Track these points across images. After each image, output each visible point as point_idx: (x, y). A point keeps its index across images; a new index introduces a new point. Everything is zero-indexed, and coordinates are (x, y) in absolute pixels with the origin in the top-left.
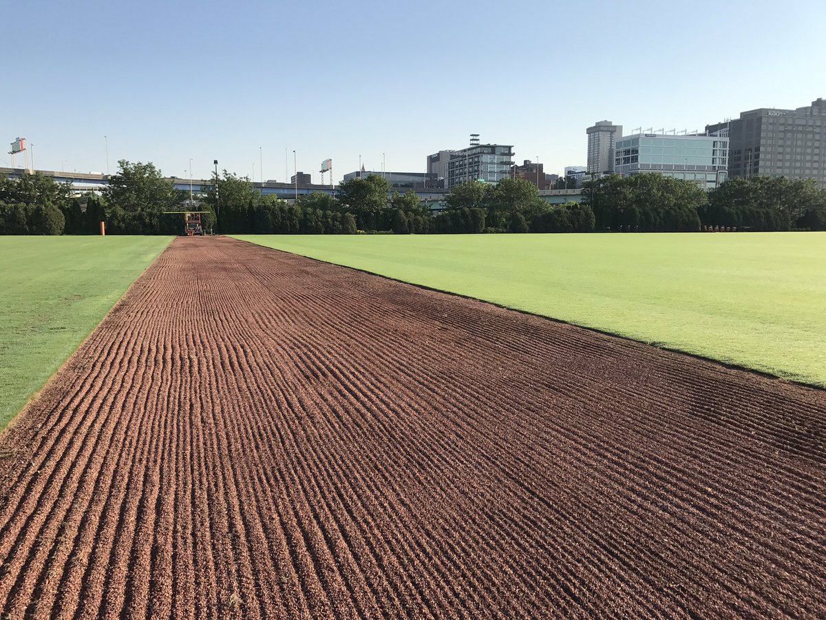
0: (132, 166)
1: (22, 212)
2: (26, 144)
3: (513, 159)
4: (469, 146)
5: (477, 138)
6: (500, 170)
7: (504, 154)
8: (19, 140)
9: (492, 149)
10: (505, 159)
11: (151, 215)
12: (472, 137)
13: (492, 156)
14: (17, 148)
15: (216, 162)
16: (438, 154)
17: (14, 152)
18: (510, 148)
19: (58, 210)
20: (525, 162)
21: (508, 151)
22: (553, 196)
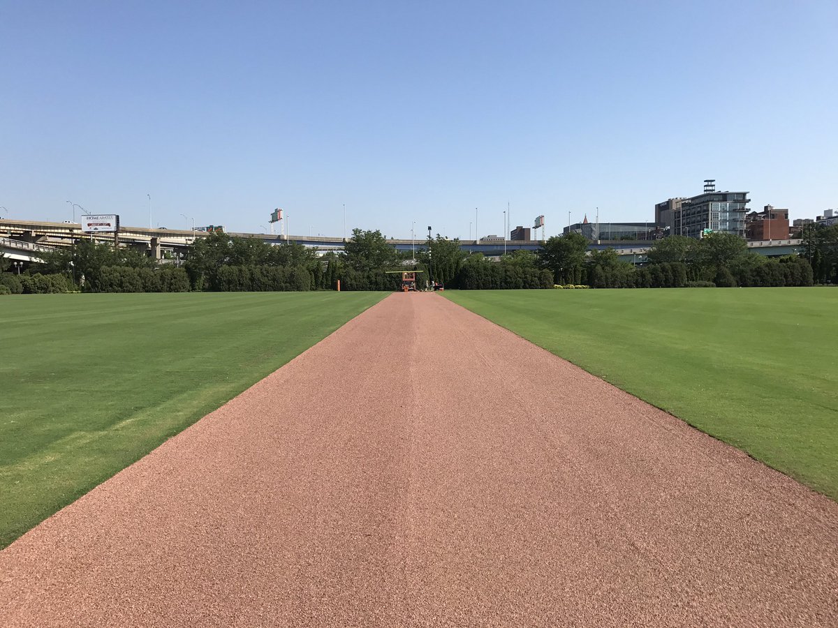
0: (363, 234)
1: (280, 273)
2: (282, 214)
3: (747, 206)
4: (702, 193)
5: (713, 183)
6: (732, 218)
7: (736, 201)
8: (277, 211)
9: (724, 197)
10: (738, 206)
11: (376, 275)
12: (706, 183)
13: (723, 203)
14: (275, 217)
15: (430, 228)
16: (668, 202)
17: (273, 221)
18: (744, 194)
19: (306, 271)
20: (766, 208)
21: (742, 198)
22: (782, 246)
